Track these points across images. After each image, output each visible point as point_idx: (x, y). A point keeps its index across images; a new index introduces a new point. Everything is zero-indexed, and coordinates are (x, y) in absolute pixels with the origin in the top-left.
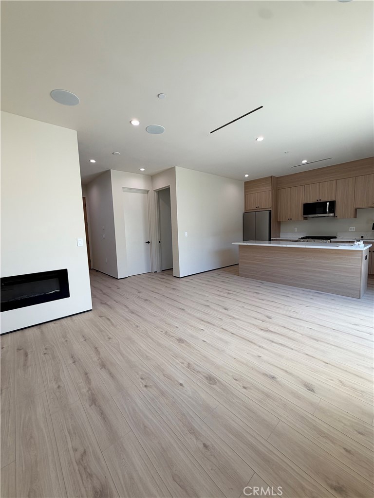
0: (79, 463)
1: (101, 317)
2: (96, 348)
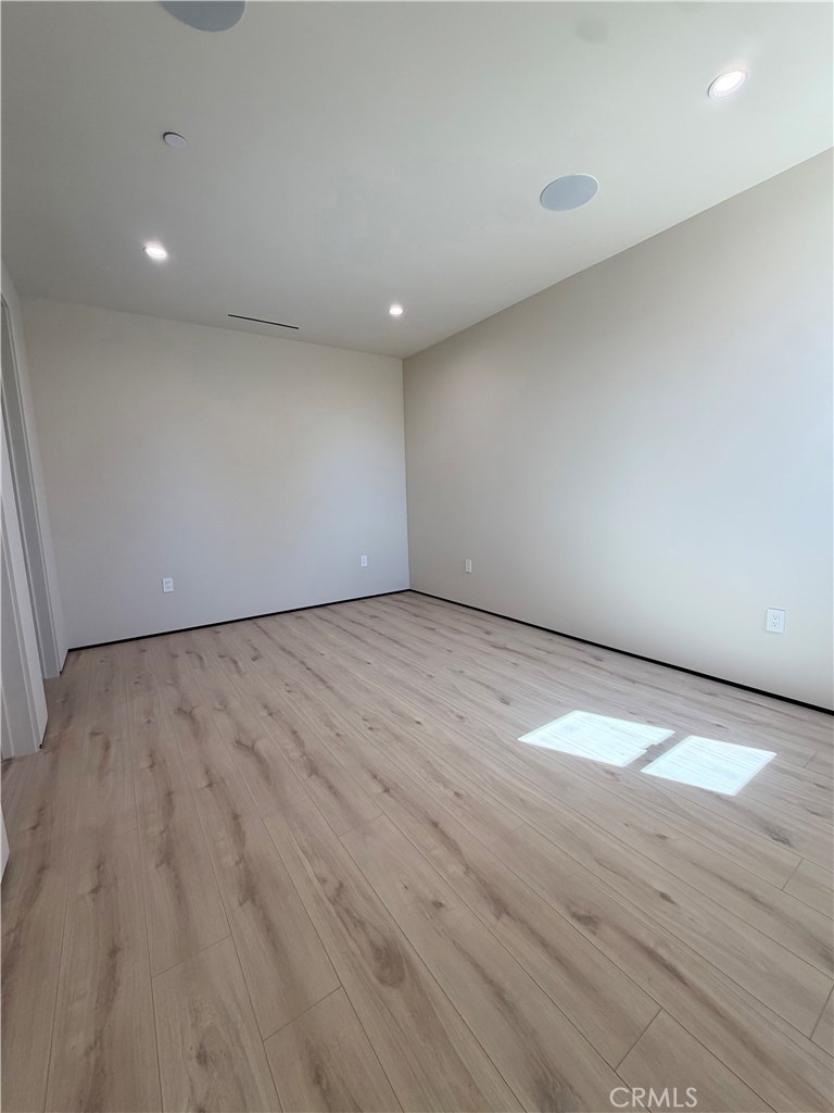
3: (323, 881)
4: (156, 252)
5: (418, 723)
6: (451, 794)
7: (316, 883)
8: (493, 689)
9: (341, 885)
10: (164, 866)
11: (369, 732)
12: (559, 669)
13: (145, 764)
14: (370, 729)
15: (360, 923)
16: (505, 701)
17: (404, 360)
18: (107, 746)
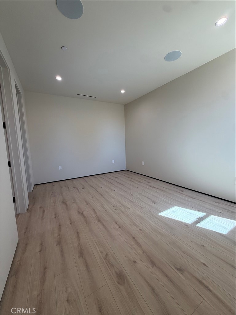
3: (102, 253)
4: (59, 78)
5: (129, 208)
6: (138, 230)
7: (100, 253)
8: (150, 199)
9: (107, 254)
10: (58, 245)
11: (115, 210)
12: (170, 194)
13: (54, 217)
14: (115, 209)
15: (112, 266)
16: (154, 203)
17: (125, 105)
18: (44, 211)
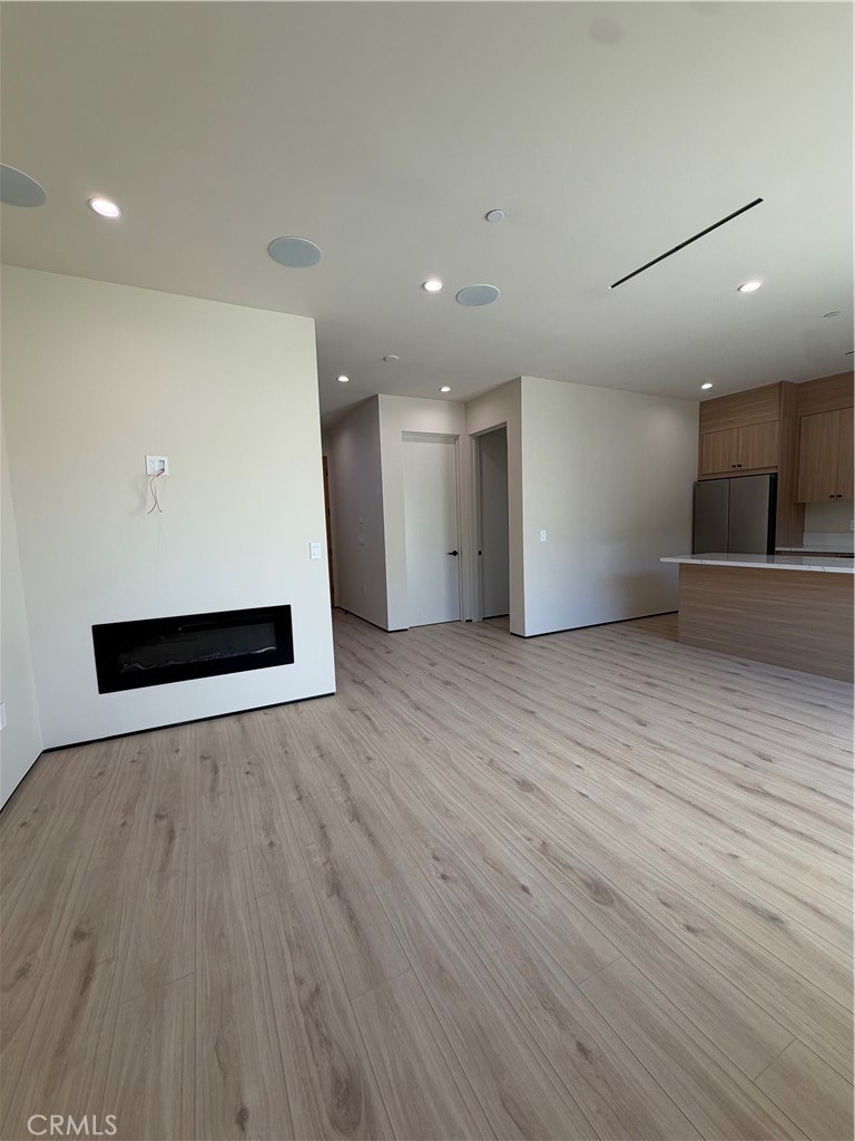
0: (305, 1011)
1: (352, 710)
2: (342, 776)
